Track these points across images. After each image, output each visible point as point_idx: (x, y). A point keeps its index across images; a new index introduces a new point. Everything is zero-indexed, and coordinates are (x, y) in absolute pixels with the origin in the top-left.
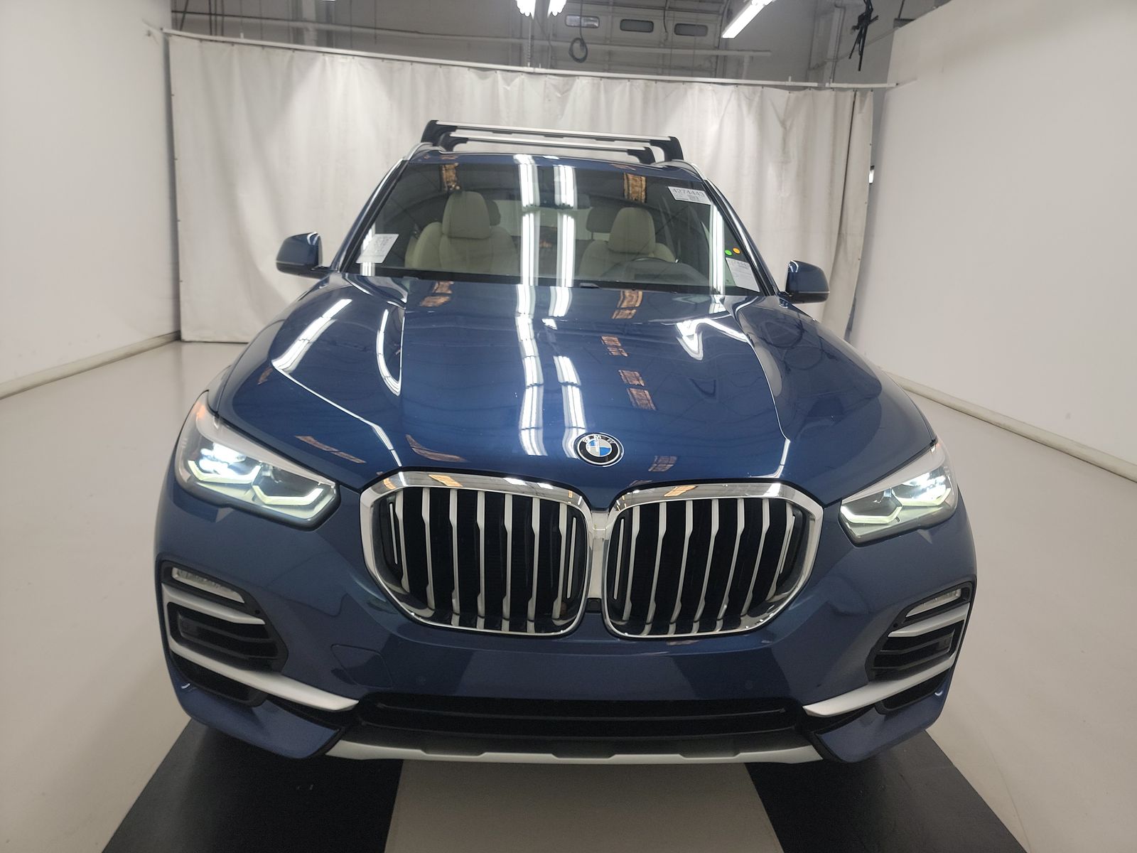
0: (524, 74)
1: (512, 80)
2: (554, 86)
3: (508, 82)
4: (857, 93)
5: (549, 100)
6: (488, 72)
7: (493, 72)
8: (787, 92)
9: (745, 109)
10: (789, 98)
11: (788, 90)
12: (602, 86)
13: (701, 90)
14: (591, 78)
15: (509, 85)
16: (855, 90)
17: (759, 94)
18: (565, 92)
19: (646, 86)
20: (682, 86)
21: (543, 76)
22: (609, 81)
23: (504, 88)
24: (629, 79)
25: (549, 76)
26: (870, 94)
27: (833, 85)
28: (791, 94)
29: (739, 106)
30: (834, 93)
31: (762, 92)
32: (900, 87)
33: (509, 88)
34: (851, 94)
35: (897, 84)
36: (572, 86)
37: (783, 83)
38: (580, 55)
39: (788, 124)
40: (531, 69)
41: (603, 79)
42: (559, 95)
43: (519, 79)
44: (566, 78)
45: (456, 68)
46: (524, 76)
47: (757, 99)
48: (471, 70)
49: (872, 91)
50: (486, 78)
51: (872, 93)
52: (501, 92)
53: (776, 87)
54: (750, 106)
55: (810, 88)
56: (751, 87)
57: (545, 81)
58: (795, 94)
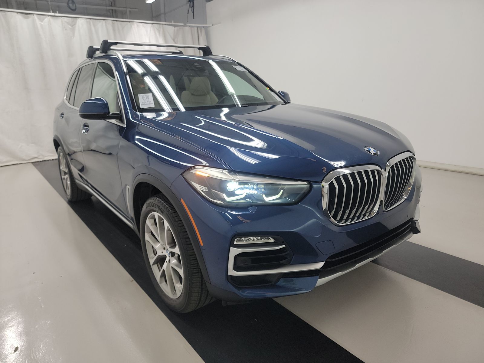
0: (49, 16)
1: (44, 19)
2: (67, 23)
3: (42, 20)
4: (198, 28)
5: (66, 29)
6: (29, 15)
7: (32, 15)
8: (173, 27)
9: (158, 34)
10: (174, 30)
11: (173, 26)
12: (91, 23)
13: (138, 26)
14: (85, 19)
15: (42, 22)
16: (198, 27)
17: (162, 28)
18: (73, 25)
19: (113, 23)
20: (129, 24)
21: (60, 17)
22: (94, 20)
23: (40, 24)
24: (104, 20)
25: (63, 17)
26: (203, 29)
27: (189, 25)
28: (175, 28)
29: (155, 33)
30: (190, 28)
31: (163, 27)
32: (213, 26)
33: (42, 23)
34: (196, 28)
35: (213, 25)
36: (76, 22)
37: (170, 23)
38: (73, 8)
39: (176, 40)
40: (53, 14)
41: (91, 20)
42: (70, 27)
43: (47, 19)
44: (73, 19)
45: (9, 13)
46: (49, 17)
47: (162, 30)
48: (19, 14)
49: (204, 27)
50: (28, 18)
51: (204, 28)
52: (39, 26)
53: (168, 25)
54: (159, 33)
55: (181, 26)
56: (158, 25)
57: (62, 20)
58: (176, 28)
